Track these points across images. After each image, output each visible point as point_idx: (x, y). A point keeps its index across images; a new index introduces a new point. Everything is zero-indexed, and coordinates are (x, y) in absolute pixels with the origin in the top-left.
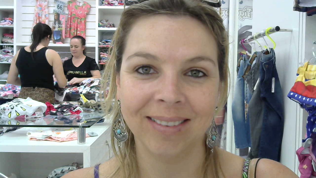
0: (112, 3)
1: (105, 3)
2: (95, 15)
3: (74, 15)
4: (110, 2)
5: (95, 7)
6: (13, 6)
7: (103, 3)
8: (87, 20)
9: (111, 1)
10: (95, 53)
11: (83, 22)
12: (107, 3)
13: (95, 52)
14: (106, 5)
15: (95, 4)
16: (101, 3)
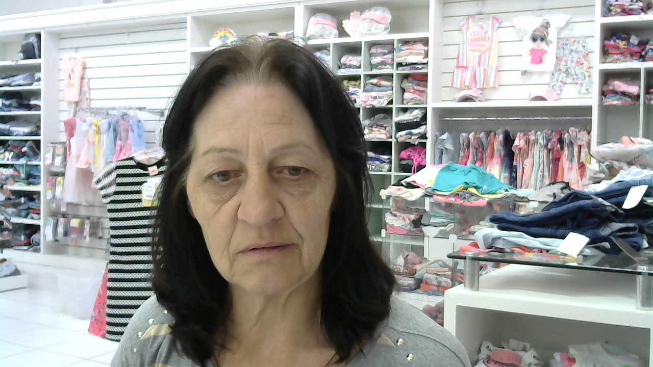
0: (631, 10)
1: (615, 12)
2: (593, 37)
4: (625, 7)
5: (594, 21)
6: (428, 31)
7: (610, 11)
9: (627, 4)
10: (591, 119)
12: (619, 10)
13: (591, 116)
14: (617, 14)
15: (593, 13)
16: (607, 10)
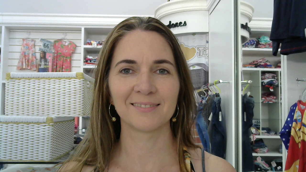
2: (80, 53)
3: (60, 53)
5: (80, 46)
6: (1, 44)
8: (73, 59)
11: (68, 60)
15: (80, 43)
